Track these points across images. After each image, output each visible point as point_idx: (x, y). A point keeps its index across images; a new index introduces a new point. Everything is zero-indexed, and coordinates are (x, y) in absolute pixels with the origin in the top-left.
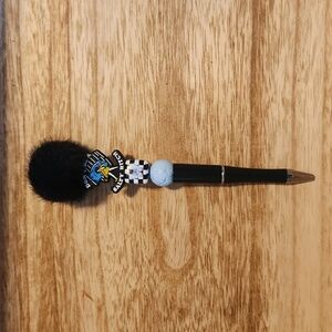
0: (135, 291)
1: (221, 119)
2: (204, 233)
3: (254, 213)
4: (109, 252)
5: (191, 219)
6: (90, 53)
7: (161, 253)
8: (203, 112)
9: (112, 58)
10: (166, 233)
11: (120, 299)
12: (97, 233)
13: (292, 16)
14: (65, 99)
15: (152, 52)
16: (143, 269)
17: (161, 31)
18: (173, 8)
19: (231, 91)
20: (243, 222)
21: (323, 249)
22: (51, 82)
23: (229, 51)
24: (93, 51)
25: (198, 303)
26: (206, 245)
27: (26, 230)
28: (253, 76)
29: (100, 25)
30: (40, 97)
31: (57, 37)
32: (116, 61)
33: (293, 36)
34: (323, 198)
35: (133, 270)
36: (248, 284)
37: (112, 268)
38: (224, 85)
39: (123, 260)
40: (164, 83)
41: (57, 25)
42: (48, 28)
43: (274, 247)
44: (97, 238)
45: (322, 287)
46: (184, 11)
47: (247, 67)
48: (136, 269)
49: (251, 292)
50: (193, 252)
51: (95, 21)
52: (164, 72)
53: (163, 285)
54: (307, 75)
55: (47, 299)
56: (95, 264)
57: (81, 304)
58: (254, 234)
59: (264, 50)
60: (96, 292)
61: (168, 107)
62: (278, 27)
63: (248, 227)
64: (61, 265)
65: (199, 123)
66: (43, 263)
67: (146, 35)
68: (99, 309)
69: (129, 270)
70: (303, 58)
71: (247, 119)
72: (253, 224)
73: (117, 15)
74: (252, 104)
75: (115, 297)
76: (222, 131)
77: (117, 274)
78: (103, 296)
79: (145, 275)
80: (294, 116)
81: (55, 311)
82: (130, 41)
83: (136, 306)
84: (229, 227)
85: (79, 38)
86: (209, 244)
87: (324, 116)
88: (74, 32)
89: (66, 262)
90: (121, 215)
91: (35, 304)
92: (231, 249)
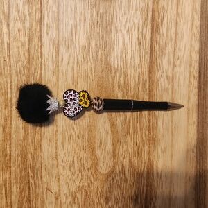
0: (79, 187)
1: (132, 86)
2: (121, 152)
3: (150, 140)
4: (64, 164)
5: (113, 144)
6: (54, 44)
7: (95, 164)
8: (122, 82)
9: (68, 48)
10: (98, 152)
11: (69, 193)
12: (56, 153)
13: (173, 30)
14: (38, 70)
15: (93, 45)
16: (84, 174)
17: (98, 33)
18: (106, 20)
19: (138, 70)
20: (144, 146)
21: (187, 161)
22: (29, 60)
23: (137, 47)
24: (57, 42)
25: (116, 194)
26: (121, 159)
27: (10, 151)
28: (151, 62)
29: (61, 26)
30: (22, 69)
31: (34, 32)
32: (70, 49)
33: (173, 41)
34: (188, 132)
35: (78, 175)
36: (145, 181)
37: (65, 173)
38: (134, 67)
39: (72, 169)
40: (99, 63)
41: (34, 25)
42: (28, 26)
43: (160, 160)
44: (56, 155)
45: (186, 183)
46: (112, 22)
47: (147, 57)
48: (80, 174)
49: (147, 186)
50: (114, 164)
51: (58, 24)
52: (99, 57)
53: (96, 183)
54: (180, 62)
55: (23, 193)
56: (54, 171)
57: (45, 196)
58: (149, 153)
59: (157, 48)
60: (54, 188)
61: (101, 78)
62: (165, 35)
63: (146, 148)
64: (33, 172)
65: (119, 88)
66: (21, 171)
67: (89, 34)
68: (57, 199)
69: (76, 175)
70: (179, 53)
71: (147, 87)
72: (149, 147)
73: (72, 22)
74: (150, 78)
75: (66, 191)
76: (132, 93)
77: (68, 177)
78: (59, 190)
79: (85, 177)
80: (173, 86)
81: (29, 201)
82: (79, 38)
83: (79, 196)
84: (135, 149)
85: (47, 34)
86: (124, 158)
87: (189, 86)
88: (44, 30)
89: (36, 170)
90: (72, 141)
91: (16, 196)
92: (136, 161)
